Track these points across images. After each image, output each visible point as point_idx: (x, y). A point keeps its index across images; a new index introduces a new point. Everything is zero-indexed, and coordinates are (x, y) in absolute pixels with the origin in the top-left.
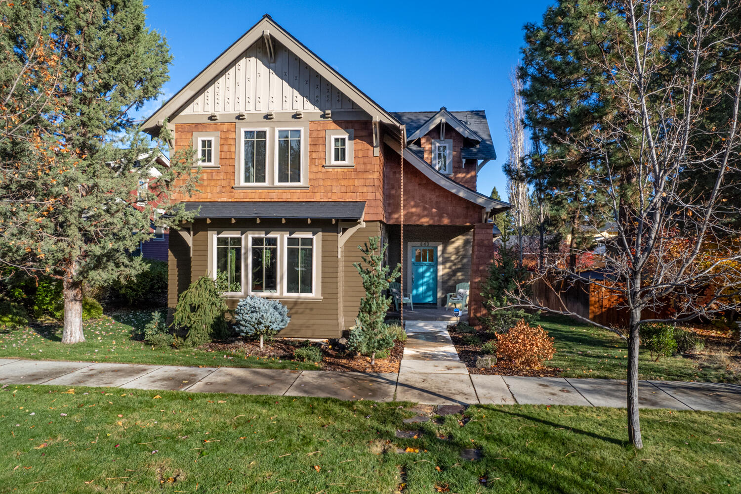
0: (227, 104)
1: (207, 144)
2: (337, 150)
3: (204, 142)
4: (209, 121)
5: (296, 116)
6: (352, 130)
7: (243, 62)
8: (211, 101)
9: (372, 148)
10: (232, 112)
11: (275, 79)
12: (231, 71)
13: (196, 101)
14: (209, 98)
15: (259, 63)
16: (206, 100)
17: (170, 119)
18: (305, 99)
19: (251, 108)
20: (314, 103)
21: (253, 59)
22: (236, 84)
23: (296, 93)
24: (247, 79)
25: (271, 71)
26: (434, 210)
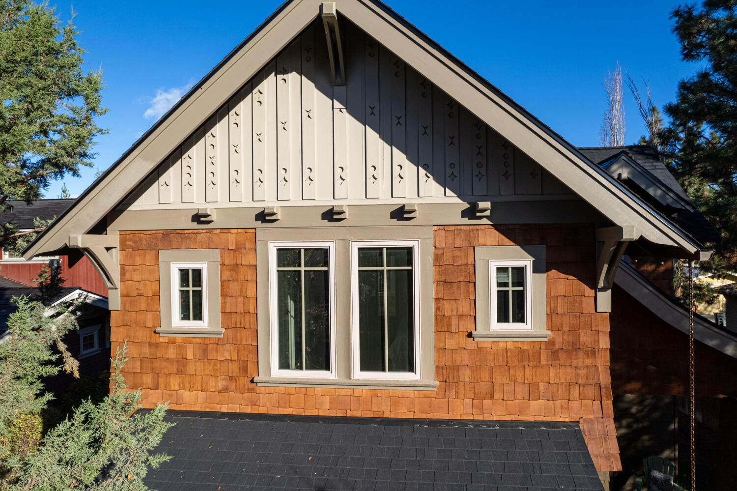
0: (233, 185)
1: (192, 278)
2: (502, 297)
3: (184, 273)
4: (195, 225)
5: (401, 213)
6: (543, 248)
7: (268, 84)
8: (197, 178)
9: (591, 292)
10: (247, 203)
11: (348, 124)
12: (243, 107)
13: (163, 179)
14: (194, 172)
15: (308, 85)
16: (186, 176)
17: (100, 228)
18: (422, 172)
19: (291, 195)
20: (443, 181)
21: (293, 77)
22: (255, 137)
23: (399, 156)
24: (279, 126)
25: (337, 105)
26: (652, 368)
